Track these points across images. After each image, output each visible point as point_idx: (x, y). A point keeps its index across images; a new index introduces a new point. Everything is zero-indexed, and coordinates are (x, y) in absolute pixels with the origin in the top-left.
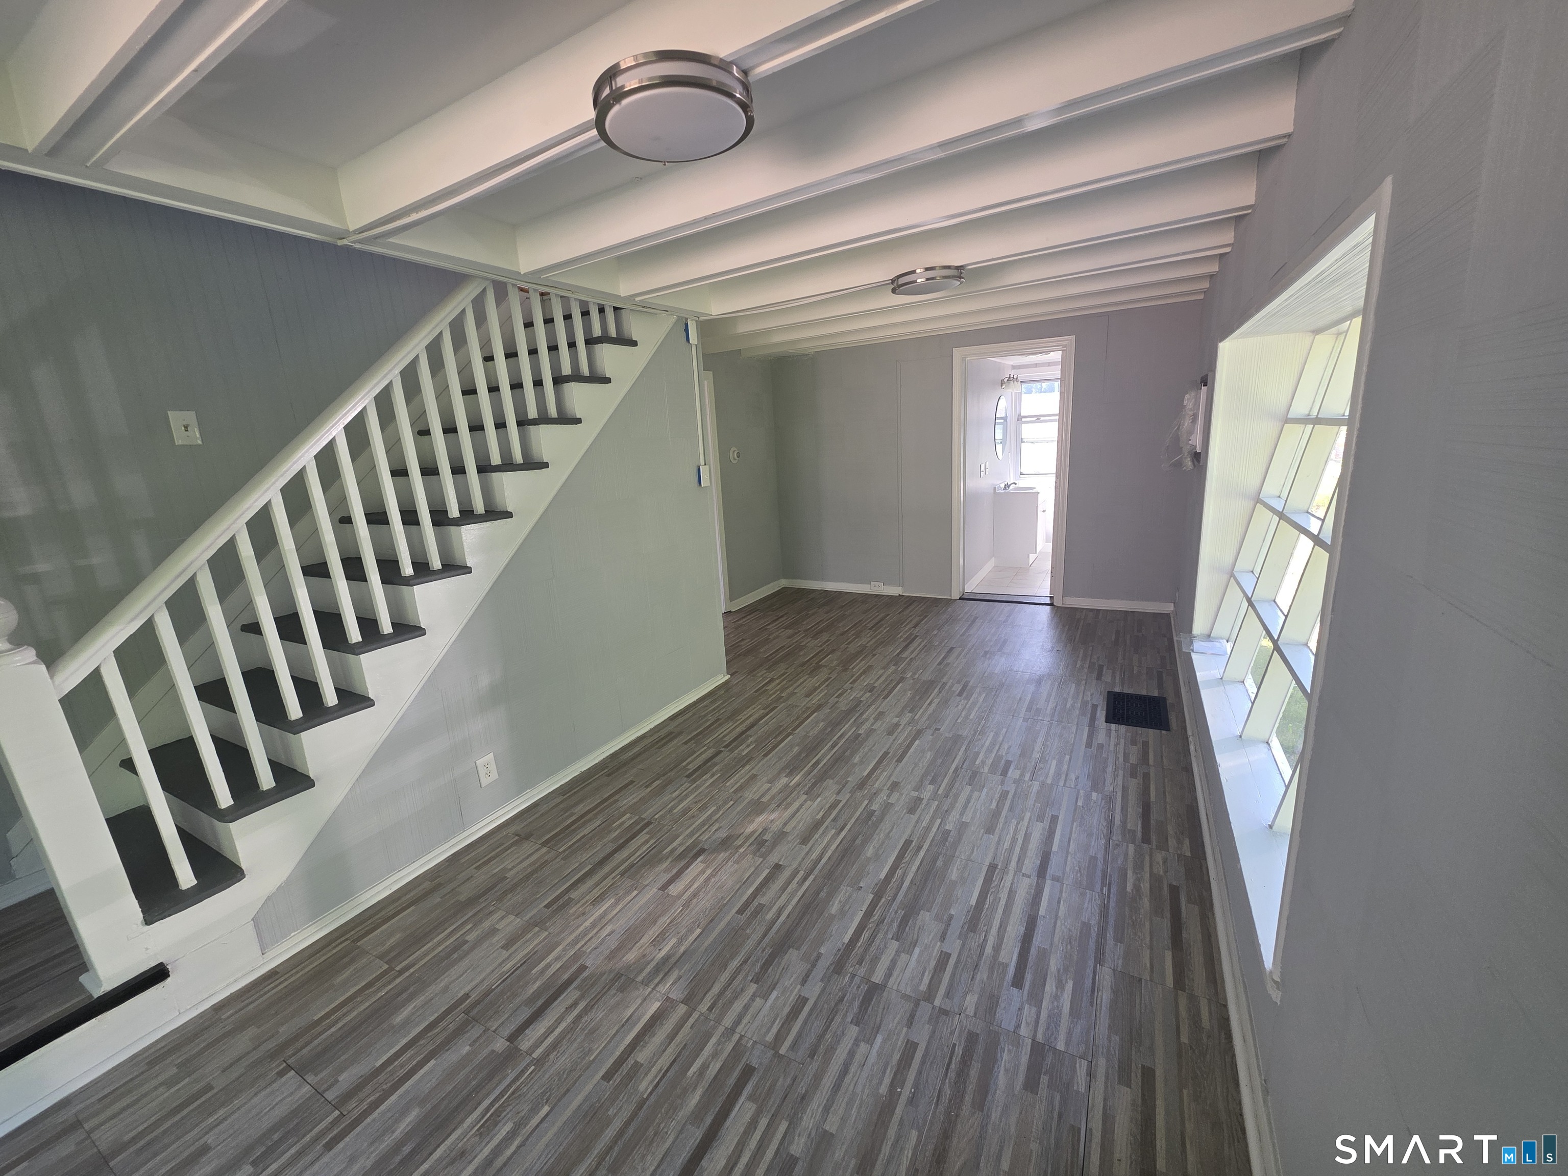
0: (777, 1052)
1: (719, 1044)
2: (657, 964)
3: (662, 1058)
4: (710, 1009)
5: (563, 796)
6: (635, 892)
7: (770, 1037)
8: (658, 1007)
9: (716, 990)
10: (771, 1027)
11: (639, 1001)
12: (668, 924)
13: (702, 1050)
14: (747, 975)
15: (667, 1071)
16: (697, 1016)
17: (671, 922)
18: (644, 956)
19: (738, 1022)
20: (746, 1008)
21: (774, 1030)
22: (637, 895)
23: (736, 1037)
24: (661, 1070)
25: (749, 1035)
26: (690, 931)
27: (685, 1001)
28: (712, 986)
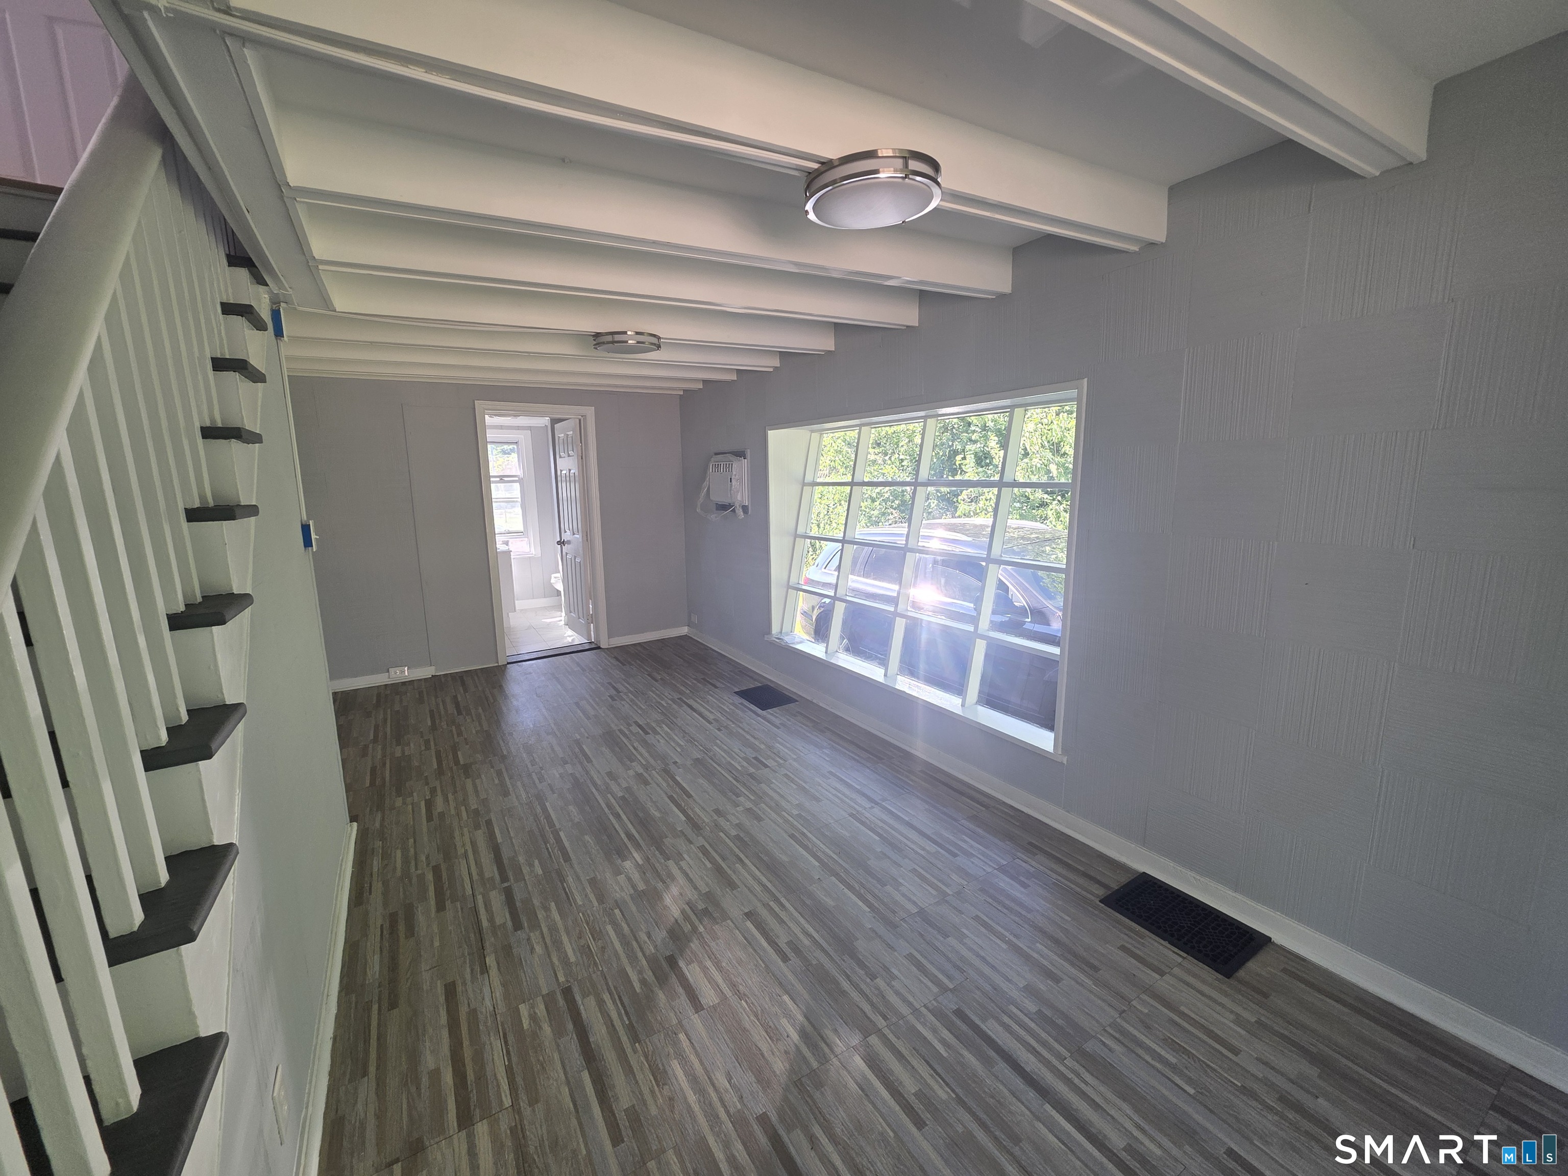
0: (950, 990)
1: (925, 1024)
2: (805, 1043)
3: (920, 1071)
4: (885, 1018)
5: (365, 1074)
6: (682, 1036)
7: (935, 989)
8: (860, 1058)
9: (867, 1008)
10: (924, 984)
11: (844, 1073)
12: (758, 1019)
13: (925, 1038)
14: (865, 983)
15: (935, 1071)
16: (888, 1031)
17: (756, 1016)
18: (786, 1052)
19: (910, 1004)
20: (897, 993)
21: (930, 984)
22: (687, 1035)
23: (923, 1010)
24: (932, 1076)
25: (926, 1002)
26: (782, 1004)
27: (866, 1034)
28: (862, 1009)
